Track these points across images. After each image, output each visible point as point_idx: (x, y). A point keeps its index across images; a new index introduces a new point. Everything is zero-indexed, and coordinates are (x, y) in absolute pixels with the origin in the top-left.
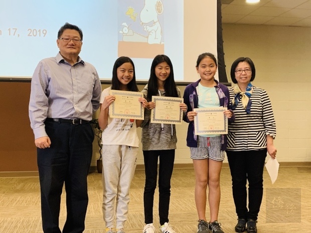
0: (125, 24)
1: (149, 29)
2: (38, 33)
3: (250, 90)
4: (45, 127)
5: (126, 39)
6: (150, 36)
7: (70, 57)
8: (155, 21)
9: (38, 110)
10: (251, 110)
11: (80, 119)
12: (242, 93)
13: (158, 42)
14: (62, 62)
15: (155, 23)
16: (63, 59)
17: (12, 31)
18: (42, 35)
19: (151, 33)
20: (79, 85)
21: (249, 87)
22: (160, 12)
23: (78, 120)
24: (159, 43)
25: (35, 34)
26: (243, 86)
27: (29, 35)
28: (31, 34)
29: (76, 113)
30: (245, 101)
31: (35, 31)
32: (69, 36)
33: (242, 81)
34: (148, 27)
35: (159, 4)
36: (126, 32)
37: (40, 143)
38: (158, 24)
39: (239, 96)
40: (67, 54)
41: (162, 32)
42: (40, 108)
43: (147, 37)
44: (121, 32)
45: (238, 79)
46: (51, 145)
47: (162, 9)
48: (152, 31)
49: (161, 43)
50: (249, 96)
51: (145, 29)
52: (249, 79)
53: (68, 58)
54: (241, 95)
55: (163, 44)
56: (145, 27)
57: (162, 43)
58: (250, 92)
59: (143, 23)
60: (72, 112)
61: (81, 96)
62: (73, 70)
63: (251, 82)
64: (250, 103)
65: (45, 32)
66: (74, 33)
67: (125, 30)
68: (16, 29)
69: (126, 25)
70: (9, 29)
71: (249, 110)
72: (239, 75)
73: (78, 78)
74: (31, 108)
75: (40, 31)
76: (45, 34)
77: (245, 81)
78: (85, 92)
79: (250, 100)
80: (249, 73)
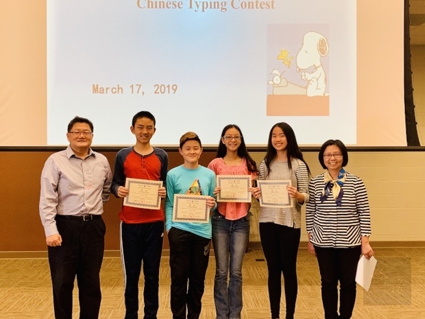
0: (276, 72)
1: (309, 76)
2: (167, 89)
3: (342, 177)
4: (57, 224)
5: (277, 92)
6: (310, 86)
7: (81, 150)
8: (317, 66)
9: (48, 207)
10: (343, 201)
11: (90, 215)
12: (333, 181)
13: (320, 93)
14: (73, 156)
15: (316, 68)
16: (73, 153)
17: (136, 88)
18: (172, 91)
19: (311, 82)
20: (91, 179)
21: (341, 174)
22: (323, 53)
23: (89, 217)
24: (322, 95)
25: (163, 91)
26: (333, 173)
27: (155, 93)
28: (159, 91)
29: (86, 210)
30: (336, 191)
31: (163, 87)
32: (79, 130)
33: (332, 168)
34: (307, 74)
35: (322, 43)
36: (278, 82)
37: (52, 241)
38: (320, 70)
39: (329, 185)
40: (77, 147)
41: (326, 80)
42: (49, 205)
43: (306, 88)
44: (271, 83)
45: (326, 165)
46: (62, 243)
47: (326, 49)
48: (313, 79)
49: (324, 94)
50: (341, 184)
51: (303, 77)
52: (340, 164)
53: (78, 151)
54: (333, 184)
55: (328, 96)
56: (303, 74)
57: (327, 94)
58: (342, 180)
59: (300, 70)
60: (83, 208)
61: (92, 190)
62: (84, 164)
63: (344, 168)
64: (341, 194)
65: (175, 87)
66: (83, 126)
67: (277, 80)
68: (140, 86)
69: (278, 73)
70: (132, 86)
71: (340, 202)
72: (327, 160)
73: (89, 172)
74: (41, 207)
75: (168, 86)
76: (175, 90)
77: (336, 167)
78: (96, 186)
79: (342, 189)
80: (340, 158)
